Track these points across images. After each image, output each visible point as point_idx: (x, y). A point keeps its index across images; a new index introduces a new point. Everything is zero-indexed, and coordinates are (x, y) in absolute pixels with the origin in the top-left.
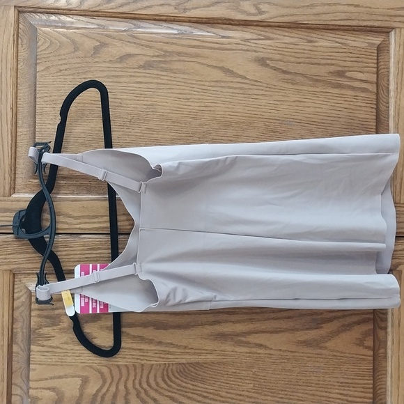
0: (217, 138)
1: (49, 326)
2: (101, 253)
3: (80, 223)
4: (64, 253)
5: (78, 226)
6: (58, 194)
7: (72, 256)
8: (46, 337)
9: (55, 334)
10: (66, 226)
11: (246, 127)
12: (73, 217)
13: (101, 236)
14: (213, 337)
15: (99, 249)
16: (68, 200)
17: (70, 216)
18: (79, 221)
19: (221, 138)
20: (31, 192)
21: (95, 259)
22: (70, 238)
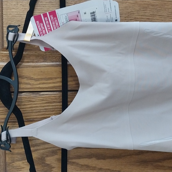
0: (138, 17)
1: (20, 161)
2: (56, 106)
3: (40, 84)
4: (28, 106)
5: (38, 86)
6: (23, 62)
7: (34, 109)
8: (18, 169)
9: (25, 166)
10: (29, 86)
11: (159, 8)
12: (34, 79)
13: (55, 93)
14: (138, 164)
15: (54, 102)
16: (29, 66)
17: (31, 79)
18: (38, 82)
19: (141, 17)
20: (3, 61)
21: (52, 110)
22: (32, 95)
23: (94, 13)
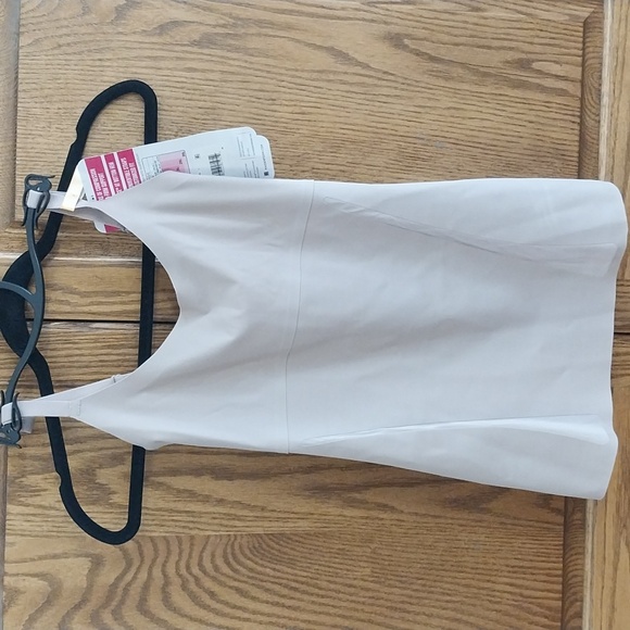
0: (320, 166)
1: (38, 474)
2: (125, 355)
3: (92, 304)
4: (64, 353)
5: (86, 309)
6: (57, 254)
7: (76, 358)
8: (34, 491)
9: (48, 487)
10: (67, 308)
11: (366, 149)
12: (79, 293)
13: (125, 326)
14: (307, 493)
15: (122, 346)
16: (70, 264)
17: (73, 292)
18: (89, 300)
19: (327, 166)
20: (10, 250)
21: (115, 363)
22: (73, 329)
23: (216, 156)
